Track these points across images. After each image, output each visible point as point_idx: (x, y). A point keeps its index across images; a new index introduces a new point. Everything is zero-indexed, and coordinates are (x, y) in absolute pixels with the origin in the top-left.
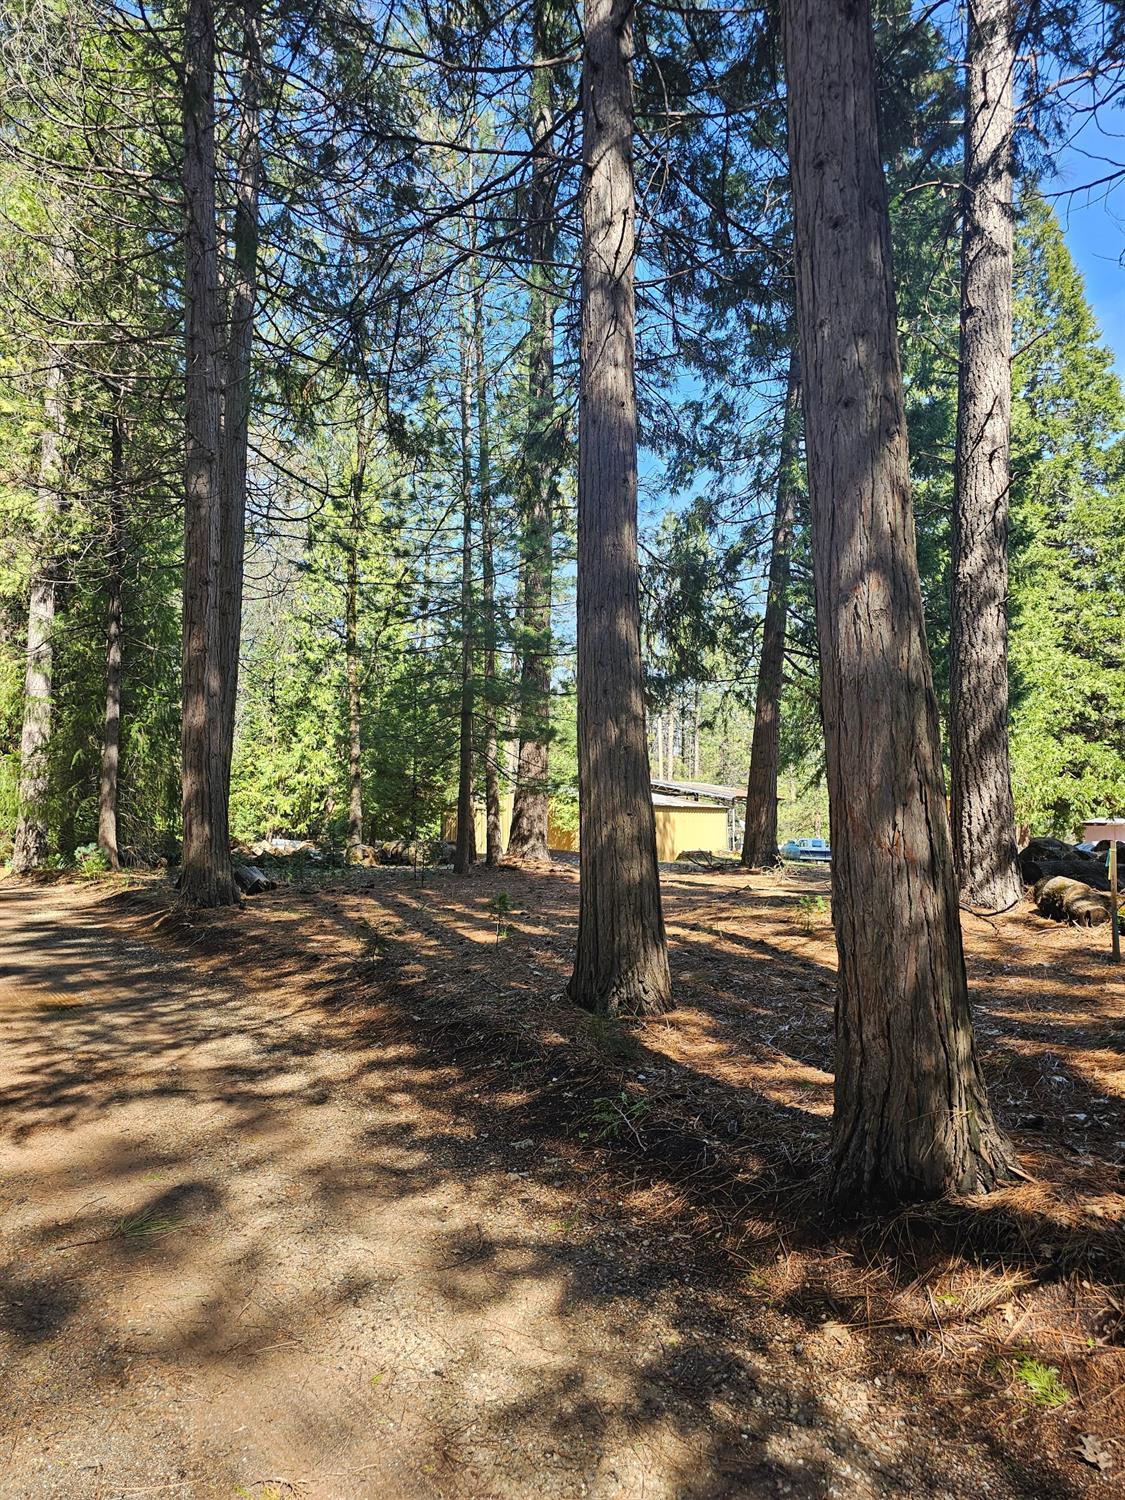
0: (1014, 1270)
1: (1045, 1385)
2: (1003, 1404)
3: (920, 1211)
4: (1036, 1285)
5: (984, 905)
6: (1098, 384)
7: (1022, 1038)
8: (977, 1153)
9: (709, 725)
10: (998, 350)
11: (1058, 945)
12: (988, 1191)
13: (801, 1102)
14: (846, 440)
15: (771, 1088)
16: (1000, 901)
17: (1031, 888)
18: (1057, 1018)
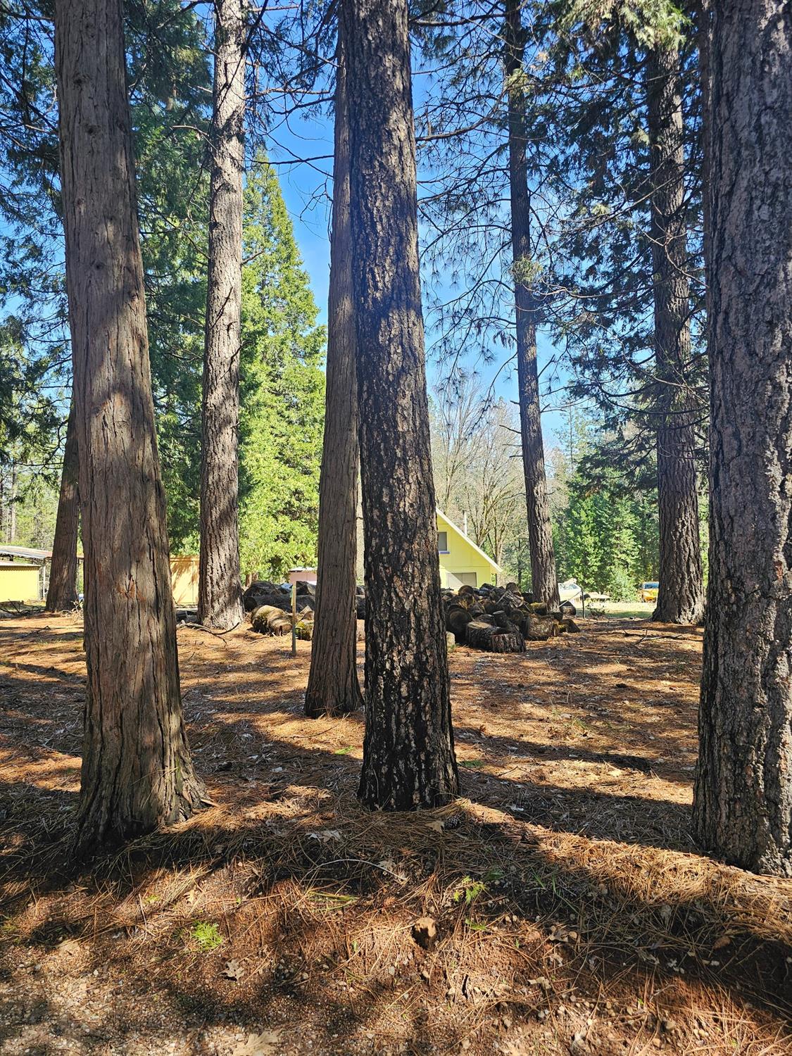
0: (197, 867)
1: (209, 936)
2: (182, 958)
3: (139, 844)
4: (210, 873)
5: (220, 628)
6: (300, 294)
7: (229, 712)
8: (180, 795)
9: (20, 500)
10: (234, 255)
11: (261, 649)
12: (187, 819)
13: (63, 785)
14: (98, 293)
15: (41, 779)
16: (230, 624)
17: (249, 614)
18: (254, 696)
